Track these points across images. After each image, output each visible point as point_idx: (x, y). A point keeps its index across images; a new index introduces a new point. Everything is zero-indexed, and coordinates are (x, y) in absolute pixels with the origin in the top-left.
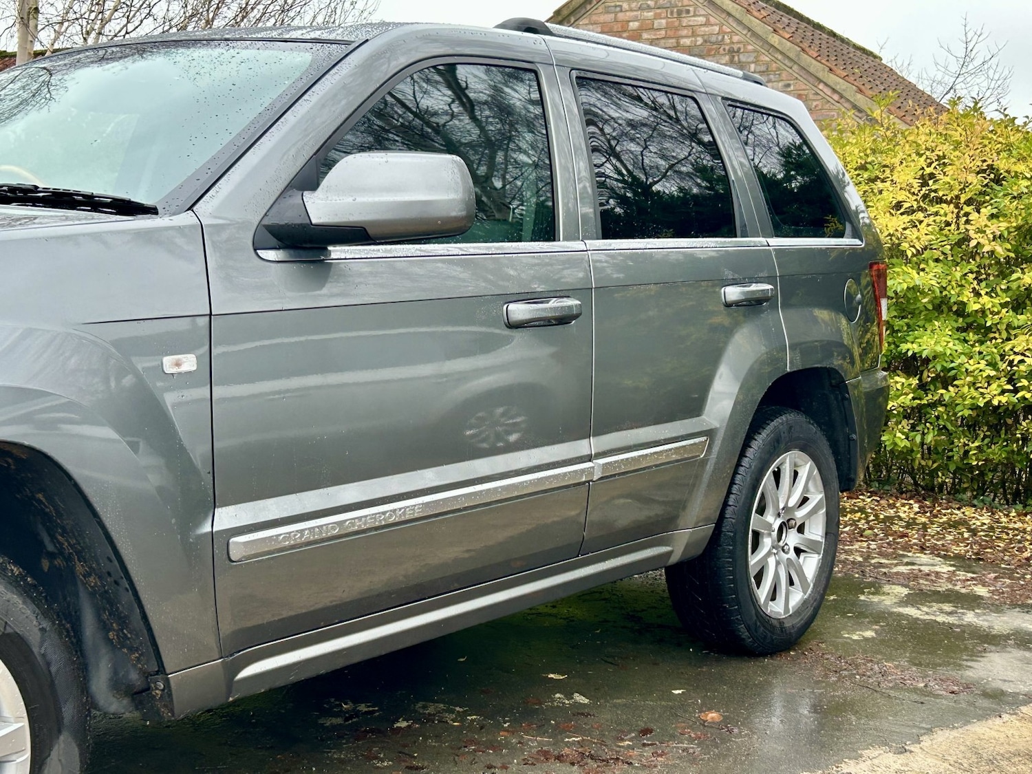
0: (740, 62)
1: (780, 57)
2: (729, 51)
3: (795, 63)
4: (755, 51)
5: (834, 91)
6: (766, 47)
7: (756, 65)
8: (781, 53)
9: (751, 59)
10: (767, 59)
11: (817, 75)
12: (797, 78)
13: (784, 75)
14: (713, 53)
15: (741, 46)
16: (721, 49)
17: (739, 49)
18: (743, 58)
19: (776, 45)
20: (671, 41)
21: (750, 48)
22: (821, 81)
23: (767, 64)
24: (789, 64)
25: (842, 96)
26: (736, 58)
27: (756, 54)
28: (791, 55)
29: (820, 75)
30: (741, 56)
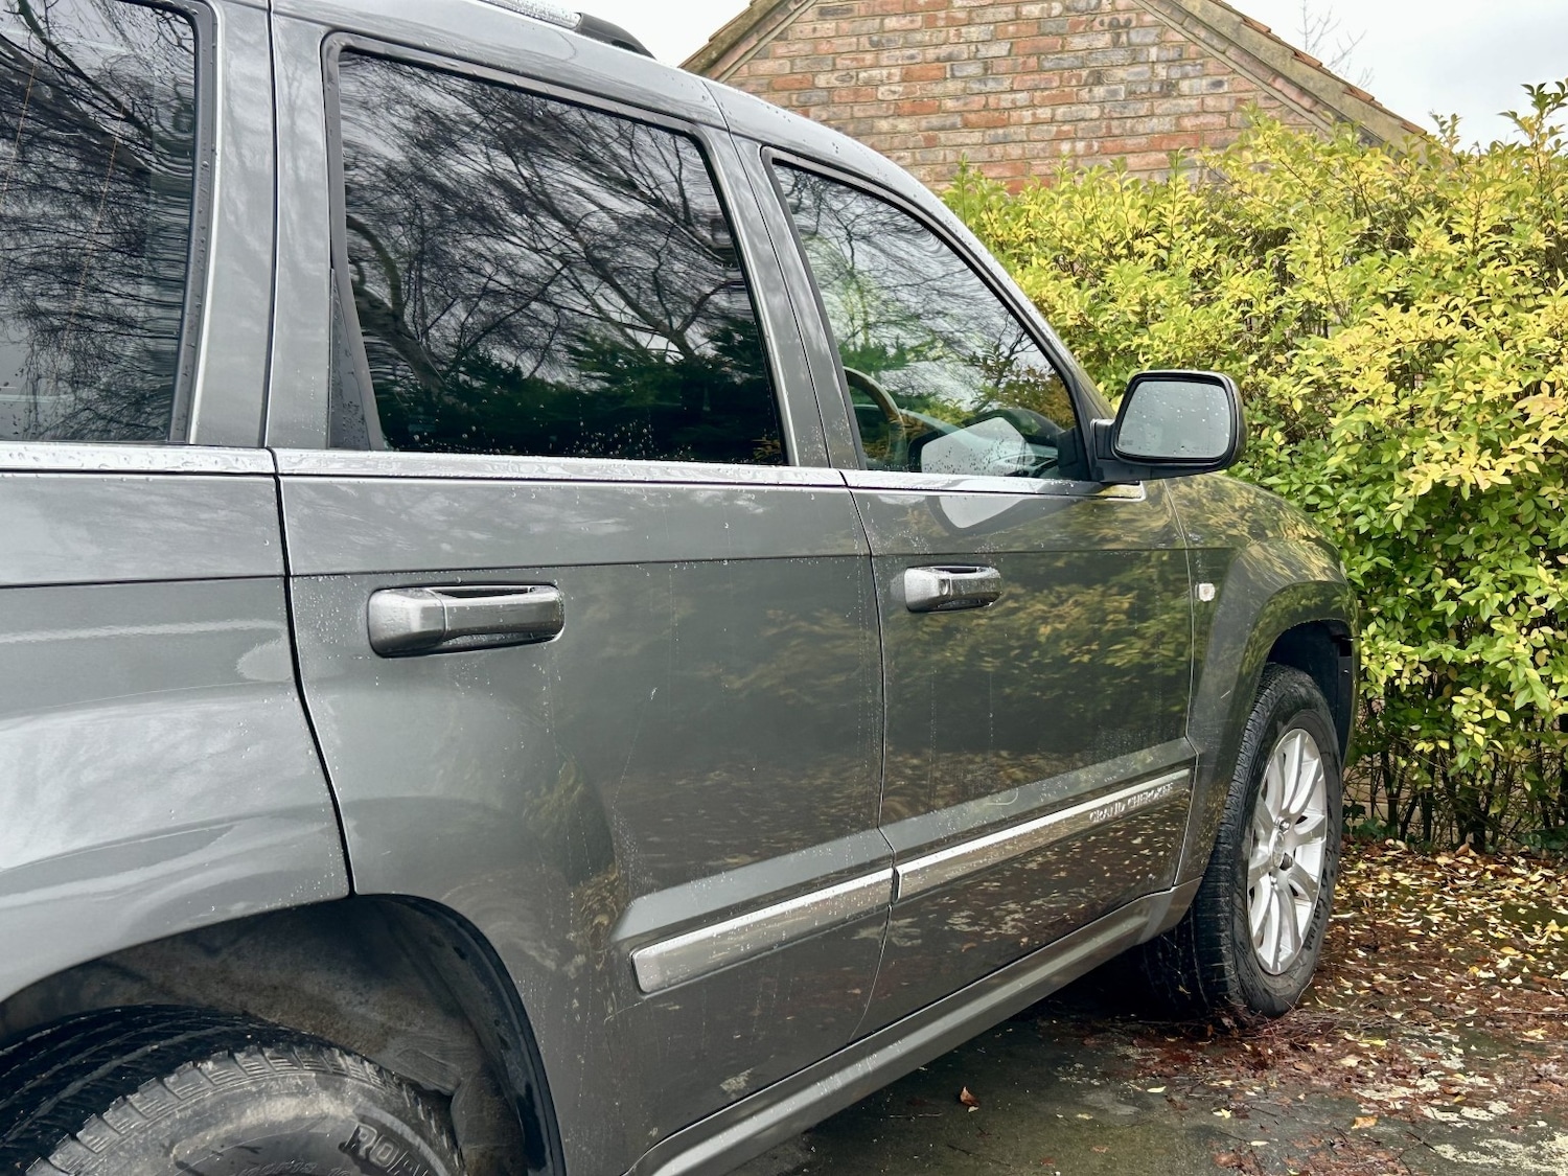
0: (1130, 44)
1: (1203, 34)
2: (1111, 24)
3: (1232, 43)
4: (1157, 25)
5: (1303, 91)
6: (1178, 16)
7: (1160, 48)
8: (1207, 27)
9: (1149, 39)
10: (1180, 38)
11: (1271, 63)
12: (1234, 71)
13: (1211, 66)
14: (1081, 29)
15: (1133, 16)
16: (1096, 23)
17: (1129, 21)
18: (1136, 37)
19: (1196, 13)
20: (1005, 9)
21: (1148, 18)
22: (1278, 74)
23: (1181, 47)
24: (1221, 47)
25: (1317, 101)
26: (1124, 38)
27: (1159, 29)
28: (1225, 30)
29: (1278, 64)
30: (1133, 35)
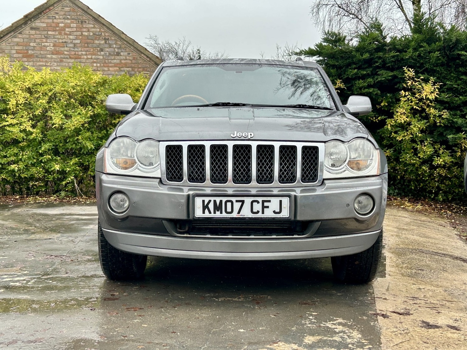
0: (109, 43)
1: (125, 43)
2: (104, 39)
3: (132, 46)
4: (115, 40)
5: (147, 57)
7: (116, 45)
9: (113, 43)
10: (120, 43)
12: (132, 51)
13: (127, 49)
14: (98, 39)
15: (109, 37)
16: (101, 38)
17: (108, 39)
18: (110, 42)
19: (124, 38)
20: (79, 33)
22: (142, 53)
23: (120, 45)
24: (130, 46)
25: (150, 59)
26: (107, 42)
27: (115, 41)
28: (130, 43)
29: (142, 51)
30: (109, 41)
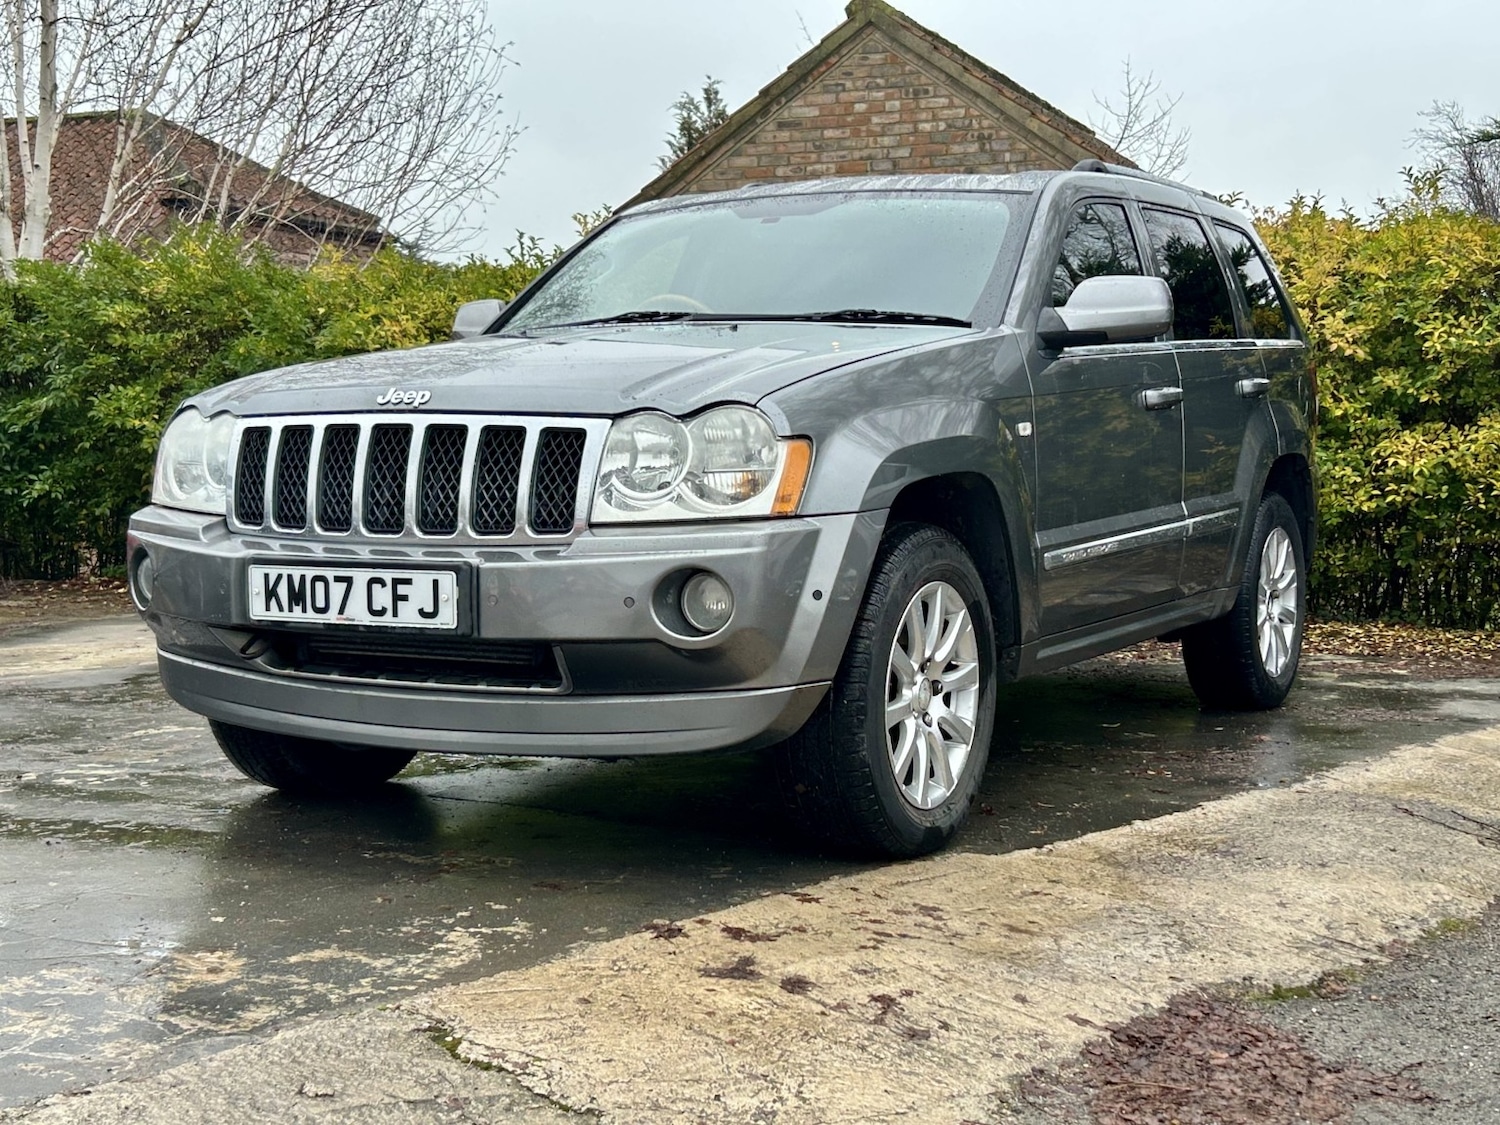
0: (992, 150)
1: (1040, 144)
2: (978, 137)
3: (1058, 151)
4: (1009, 138)
6: (1022, 132)
8: (1042, 140)
9: (1006, 147)
10: (1024, 147)
14: (959, 139)
15: (993, 132)
16: (969, 136)
17: (990, 136)
18: (996, 146)
20: (907, 126)
21: (1003, 134)
23: (1025, 154)
24: (1051, 153)
26: (987, 147)
27: (1010, 141)
28: (1054, 142)
30: (993, 143)
